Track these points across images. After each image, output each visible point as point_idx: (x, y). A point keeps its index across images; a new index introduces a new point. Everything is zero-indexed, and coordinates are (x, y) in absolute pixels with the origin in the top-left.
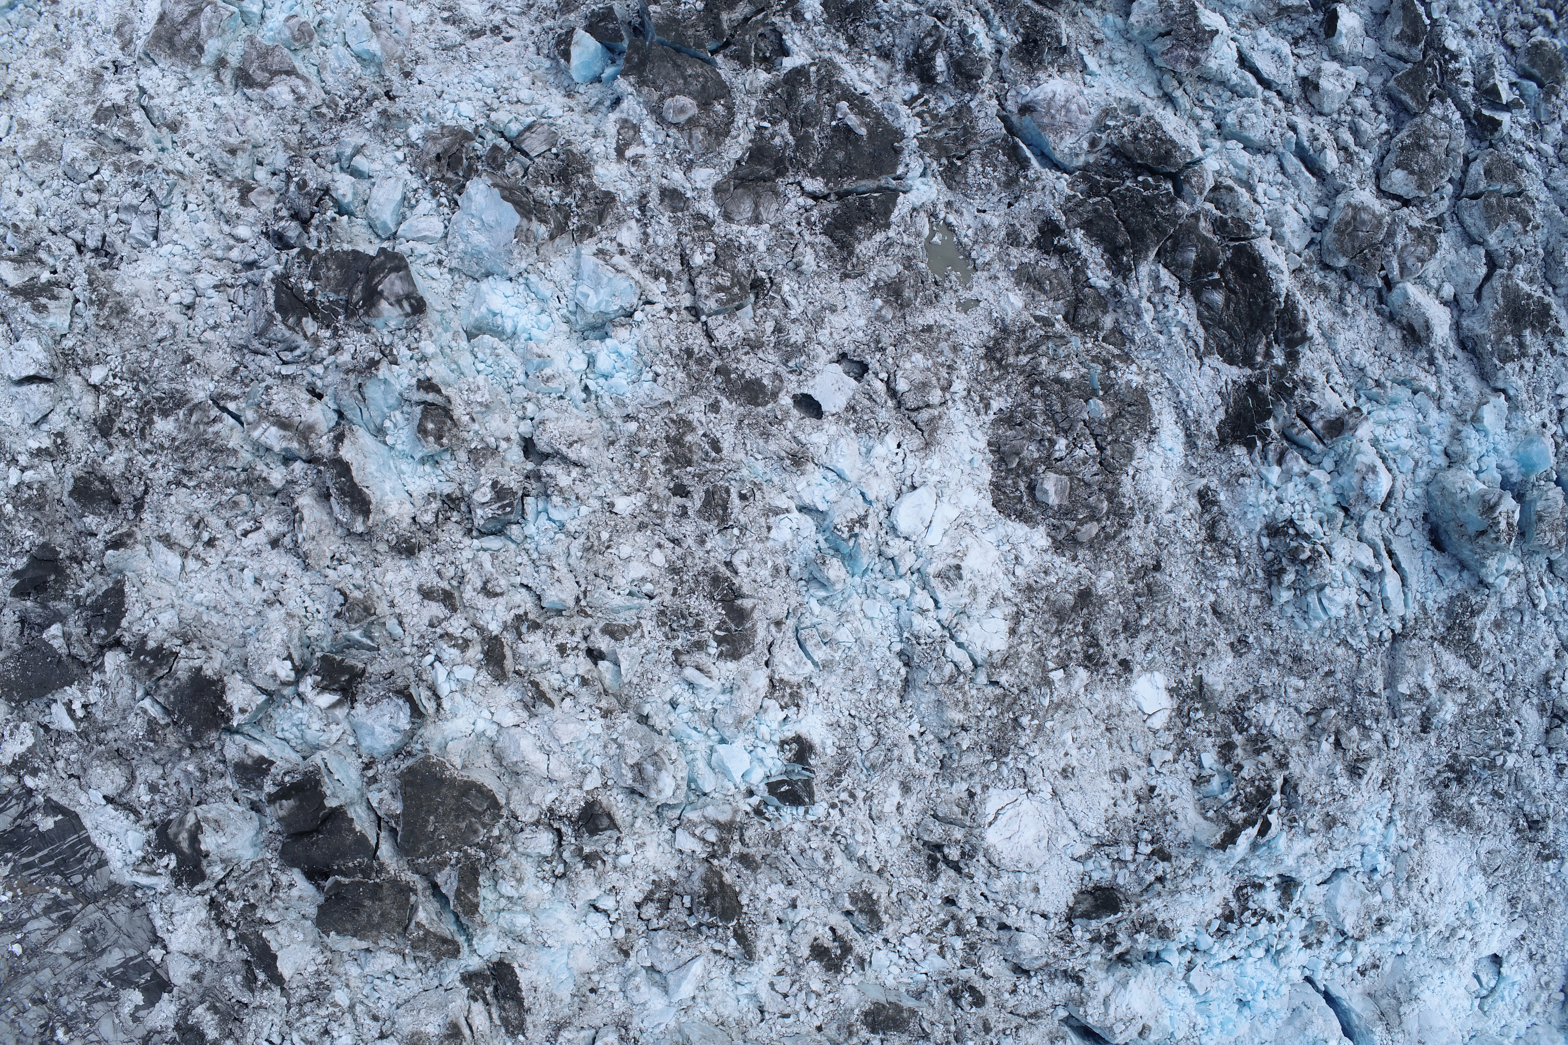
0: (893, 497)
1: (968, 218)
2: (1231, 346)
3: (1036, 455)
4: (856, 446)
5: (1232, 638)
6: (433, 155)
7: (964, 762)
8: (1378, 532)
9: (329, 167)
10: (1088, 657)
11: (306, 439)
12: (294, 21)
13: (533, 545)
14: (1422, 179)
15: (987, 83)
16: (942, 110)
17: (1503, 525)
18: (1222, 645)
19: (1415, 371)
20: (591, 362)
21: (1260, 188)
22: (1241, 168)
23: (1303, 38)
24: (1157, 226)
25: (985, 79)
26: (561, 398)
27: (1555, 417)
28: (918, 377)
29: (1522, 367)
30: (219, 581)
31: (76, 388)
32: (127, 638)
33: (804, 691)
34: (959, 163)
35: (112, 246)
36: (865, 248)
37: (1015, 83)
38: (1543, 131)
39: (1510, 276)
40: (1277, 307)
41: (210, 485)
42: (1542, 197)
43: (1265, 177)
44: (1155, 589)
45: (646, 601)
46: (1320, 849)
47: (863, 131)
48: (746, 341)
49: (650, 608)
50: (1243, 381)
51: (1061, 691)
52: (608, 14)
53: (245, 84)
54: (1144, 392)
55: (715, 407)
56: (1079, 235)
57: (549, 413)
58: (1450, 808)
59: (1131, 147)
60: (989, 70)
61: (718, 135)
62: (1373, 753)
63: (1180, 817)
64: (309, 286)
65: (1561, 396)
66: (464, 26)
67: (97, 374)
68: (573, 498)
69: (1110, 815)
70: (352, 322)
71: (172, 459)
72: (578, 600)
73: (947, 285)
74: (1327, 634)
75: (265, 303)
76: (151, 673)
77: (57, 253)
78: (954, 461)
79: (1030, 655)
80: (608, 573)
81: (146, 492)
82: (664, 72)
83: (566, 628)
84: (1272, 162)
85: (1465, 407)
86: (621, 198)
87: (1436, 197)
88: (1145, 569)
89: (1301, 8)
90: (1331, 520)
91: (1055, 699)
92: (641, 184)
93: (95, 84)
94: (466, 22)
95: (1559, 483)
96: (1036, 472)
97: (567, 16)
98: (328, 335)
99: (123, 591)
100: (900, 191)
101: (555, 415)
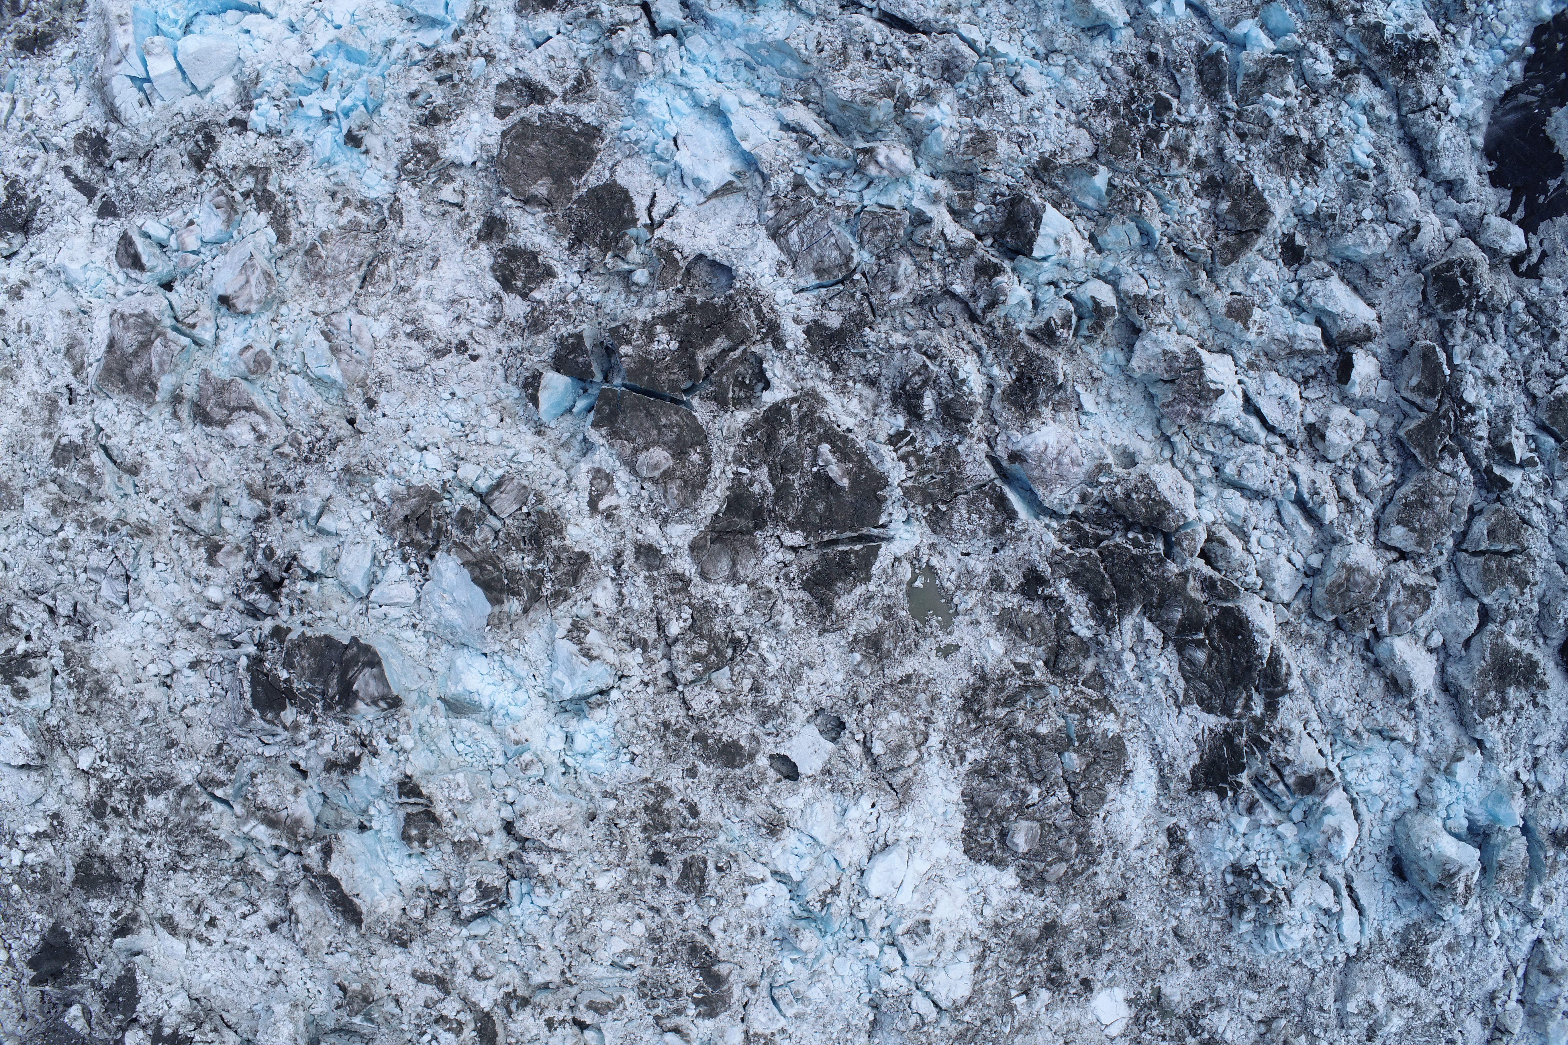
0: (865, 861)
1: (951, 560)
2: (1210, 698)
3: (1009, 804)
4: (832, 808)
5: (1191, 957)
6: (400, 517)
8: (1341, 871)
9: (296, 523)
10: (1051, 981)
11: (294, 836)
12: (249, 354)
13: (519, 923)
14: (1423, 536)
15: (977, 428)
16: (928, 451)
17: (1461, 888)
18: (1181, 963)
19: (1394, 719)
20: (569, 738)
21: (1255, 536)
22: (1237, 516)
23: (1314, 377)
24: (1144, 586)
25: (975, 423)
26: (541, 781)
27: (1529, 764)
28: (895, 738)
29: (1502, 720)
30: (223, 961)
31: (66, 772)
32: (143, 1020)
33: (777, 1039)
34: (944, 509)
35: (85, 614)
36: (844, 602)
37: (1006, 428)
38: (1553, 487)
39: (1501, 634)
40: (1260, 667)
41: (206, 871)
42: (1544, 555)
43: (1261, 525)
44: (1119, 916)
45: (627, 974)
47: (845, 482)
48: (723, 706)
49: (632, 979)
50: (1220, 729)
51: (1024, 1015)
52: (576, 344)
53: (203, 422)
54: (1120, 737)
55: (692, 772)
56: (1063, 587)
57: (529, 801)
59: (1123, 505)
60: (980, 412)
61: (694, 487)
64: (284, 675)
65: (1539, 747)
66: (428, 343)
67: (85, 760)
68: (555, 885)
70: (331, 713)
71: (167, 842)
72: (563, 973)
73: (928, 630)
74: (1283, 956)
77: (30, 621)
78: (927, 815)
79: (994, 987)
80: (591, 948)
81: (145, 872)
82: (636, 423)
83: (552, 1006)
84: (1268, 509)
85: (1440, 755)
86: (596, 557)
87: (1434, 551)
88: (1110, 900)
89: (1314, 352)
90: (1294, 867)
91: (1016, 1024)
92: (615, 540)
93: (50, 412)
94: (430, 337)
95: (1525, 830)
96: (1008, 820)
97: (535, 338)
98: (307, 720)
99: (134, 979)
100: (884, 539)
101: (535, 803)
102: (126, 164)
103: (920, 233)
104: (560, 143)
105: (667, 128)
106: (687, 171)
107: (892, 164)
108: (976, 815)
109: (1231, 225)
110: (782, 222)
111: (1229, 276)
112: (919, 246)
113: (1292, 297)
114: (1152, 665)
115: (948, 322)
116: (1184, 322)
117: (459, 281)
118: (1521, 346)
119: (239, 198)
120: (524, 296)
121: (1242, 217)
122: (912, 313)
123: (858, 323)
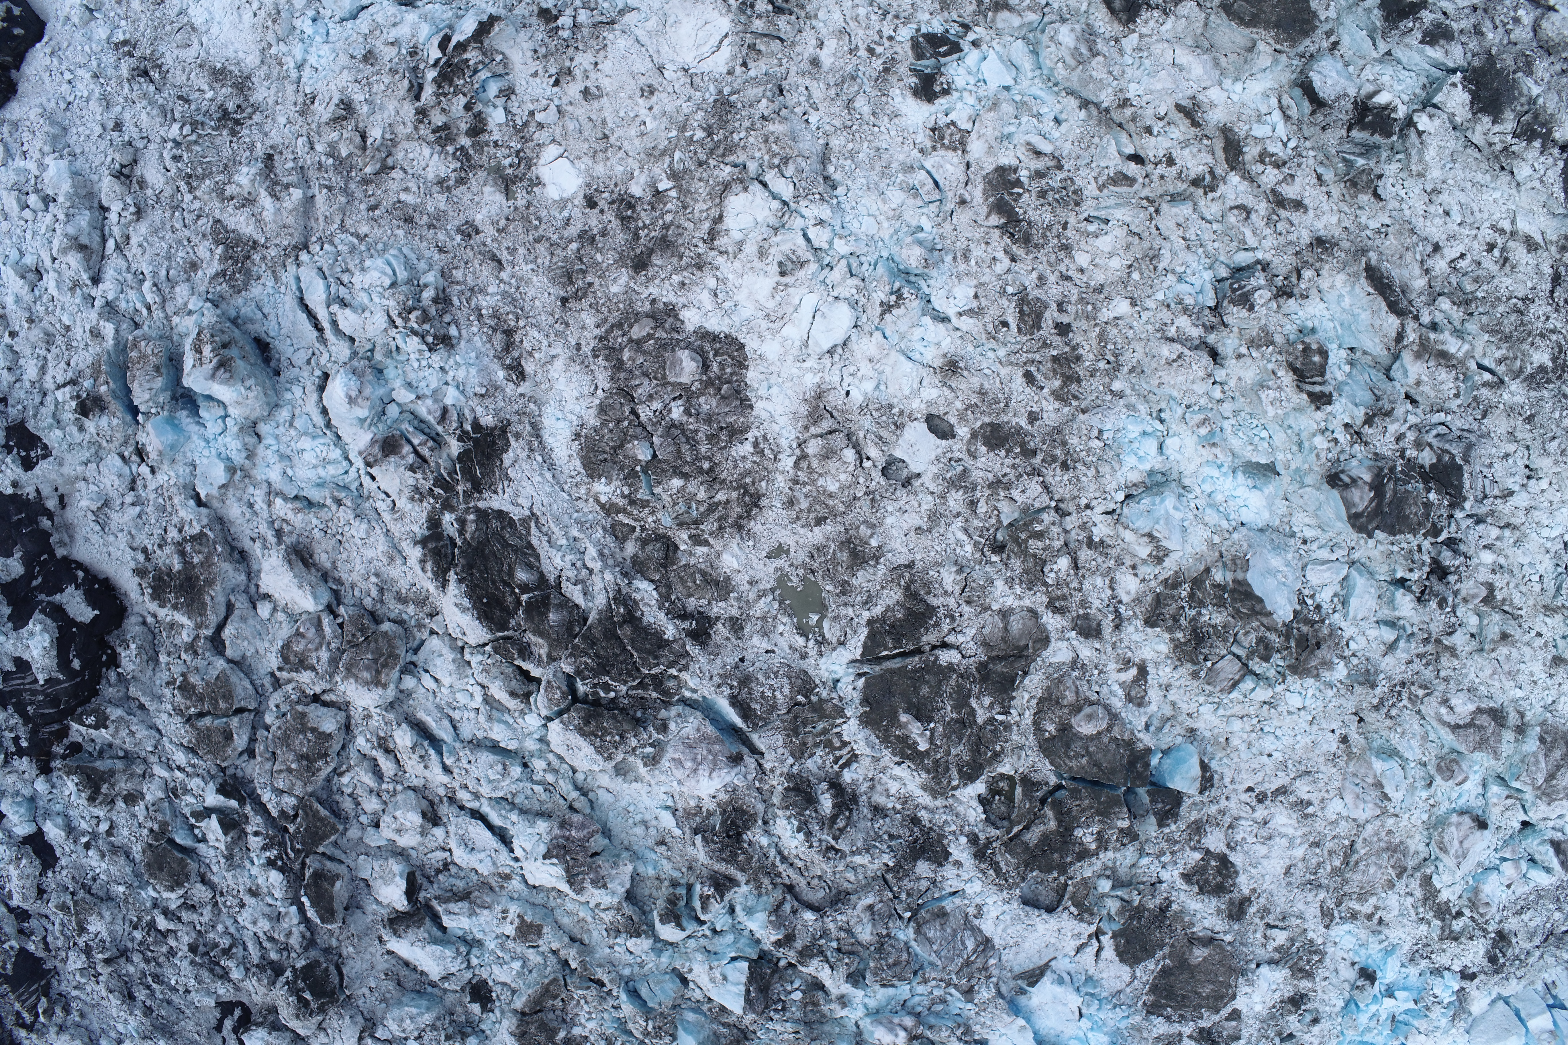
0: (853, 338)
1: (783, 643)
2: (503, 528)
3: (702, 400)
4: (891, 390)
5: (478, 238)
6: (1324, 646)
7: (762, 88)
8: (333, 349)
9: (1416, 629)
10: (631, 207)
11: (1422, 344)
12: (1459, 778)
13: (1202, 261)
14: (302, 724)
15: (778, 784)
16: (820, 753)
17: (207, 350)
18: (489, 231)
19: (298, 520)
20: (1160, 448)
21: (478, 703)
22: (500, 721)
23: (438, 871)
24: (594, 644)
25: (780, 788)
26: (1188, 407)
27: (140, 485)
28: (832, 465)
29: (180, 531)
30: (1480, 211)
32: (1556, 152)
33: (929, 144)
34: (800, 698)
36: (893, 596)
37: (749, 787)
38: (167, 791)
39: (198, 626)
40: (458, 569)
41: (1499, 300)
42: (164, 717)
43: (472, 715)
44: (564, 280)
45: (1093, 213)
46: (377, 33)
47: (904, 718)
48: (1008, 487)
49: (1088, 208)
50: (486, 495)
51: (659, 170)
52: (1163, 819)
53: (1496, 710)
54: (591, 477)
55: (1033, 417)
56: (670, 631)
57: (1200, 388)
58: (234, 85)
59: (626, 726)
60: (776, 800)
62: (324, 129)
63: (530, 54)
64: (1432, 496)
65: (133, 504)
66: (1292, 798)
68: (1172, 306)
69: (602, 53)
70: (1390, 464)
71: (1532, 324)
72: (1157, 212)
73: (801, 572)
74: (380, 246)
75: (1469, 474)
76: (1535, 116)
78: (789, 385)
79: (696, 200)
80: (1129, 239)
81: (1552, 292)
82: (1109, 756)
83: (1168, 180)
84: (467, 731)
85: (242, 485)
86: (1139, 623)
87: (284, 708)
88: (577, 298)
89: (447, 901)
90: (388, 353)
91: (667, 160)
92: (1121, 640)
94: (1291, 805)
95: (134, 411)
96: (702, 382)
97: (1198, 817)
98: (1409, 453)
99: (1565, 193)
100: (858, 663)
101: (1195, 387)
102: (1563, 929)
103: (855, 965)
104: (1184, 997)
105: (1089, 1024)
106: (1071, 990)
107: (889, 1030)
108: (736, 386)
109: (552, 1017)
110: (981, 956)
111: (545, 966)
112: (853, 953)
113: (475, 951)
115: (815, 882)
116: (583, 914)
117: (1265, 857)
118: (226, 932)
119: (1466, 911)
120: (1208, 852)
121: (543, 1027)
122: (846, 884)
123: (900, 870)
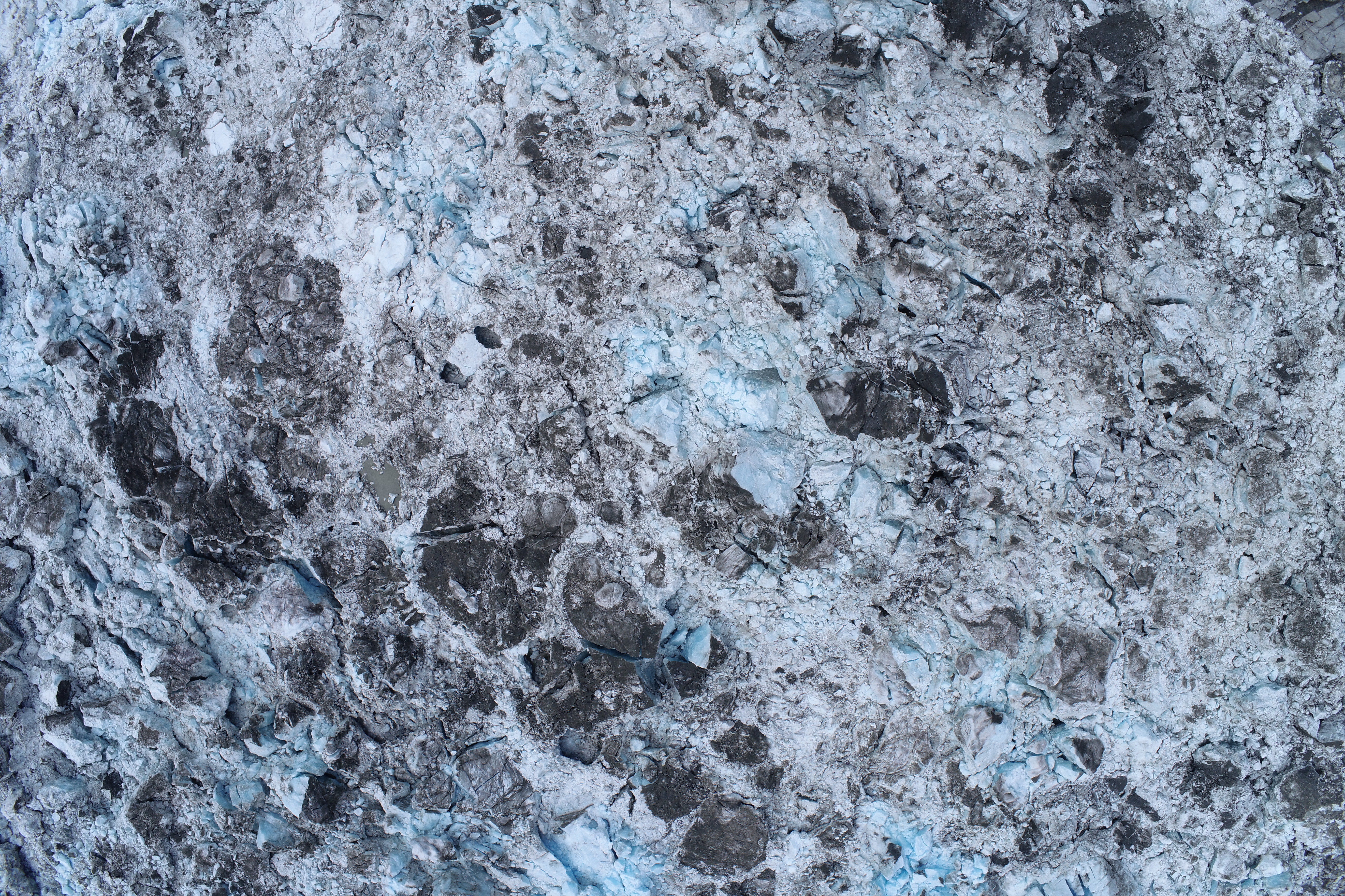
0: (413, 263)
1: (367, 517)
2: (150, 416)
3: (305, 315)
4: (445, 306)
5: (157, 188)
6: (825, 541)
8: (40, 274)
9: (922, 530)
10: (266, 160)
11: (901, 259)
12: (973, 673)
13: (700, 189)
15: (349, 633)
16: (390, 610)
18: (165, 182)
19: (8, 406)
20: (666, 357)
21: (126, 552)
22: (141, 568)
23: (90, 683)
24: (206, 509)
25: (351, 637)
26: (686, 319)
28: (397, 369)
30: (968, 134)
31: (1125, 299)
32: (1041, 73)
33: (477, 98)
34: (373, 563)
35: (1114, 441)
36: (447, 481)
37: (325, 634)
40: (110, 446)
41: (987, 217)
43: (122, 562)
44: (215, 220)
45: (603, 150)
47: (452, 584)
48: (541, 388)
49: (599, 146)
50: (142, 389)
51: (286, 129)
52: (684, 689)
53: (1014, 611)
54: (221, 376)
55: (564, 329)
56: (273, 503)
57: (693, 301)
59: (226, 576)
60: (347, 645)
61: (576, 575)
62: (48, 105)
63: (195, 41)
64: (918, 402)
66: (821, 682)
67: (1106, 312)
68: (666, 228)
69: (248, 37)
70: (873, 370)
71: (1027, 240)
72: (659, 147)
73: (382, 458)
74: (83, 195)
75: (955, 382)
76: (1010, 40)
77: (1166, 432)
78: (369, 303)
79: (308, 153)
80: (636, 172)
81: (1046, 210)
82: (625, 629)
83: (664, 117)
84: (117, 575)
86: (656, 512)
88: (223, 233)
89: (88, 705)
90: (73, 278)
91: (289, 120)
92: (640, 527)
93: (1161, 611)
94: (820, 687)
96: (305, 300)
97: (725, 691)
98: (897, 361)
99: (1049, 112)
100: (420, 535)
101: (687, 300)
102: (1099, 825)
103: (403, 791)
104: (714, 852)
105: (622, 867)
106: (602, 834)
107: (425, 848)
108: (331, 303)
109: (159, 805)
110: (518, 795)
111: (159, 764)
112: (403, 780)
113: (110, 749)
114: (198, 440)
115: (379, 718)
116: (191, 726)
117: (799, 733)
119: (995, 800)
120: (738, 724)
121: (150, 812)
122: (410, 724)
123: (452, 715)
